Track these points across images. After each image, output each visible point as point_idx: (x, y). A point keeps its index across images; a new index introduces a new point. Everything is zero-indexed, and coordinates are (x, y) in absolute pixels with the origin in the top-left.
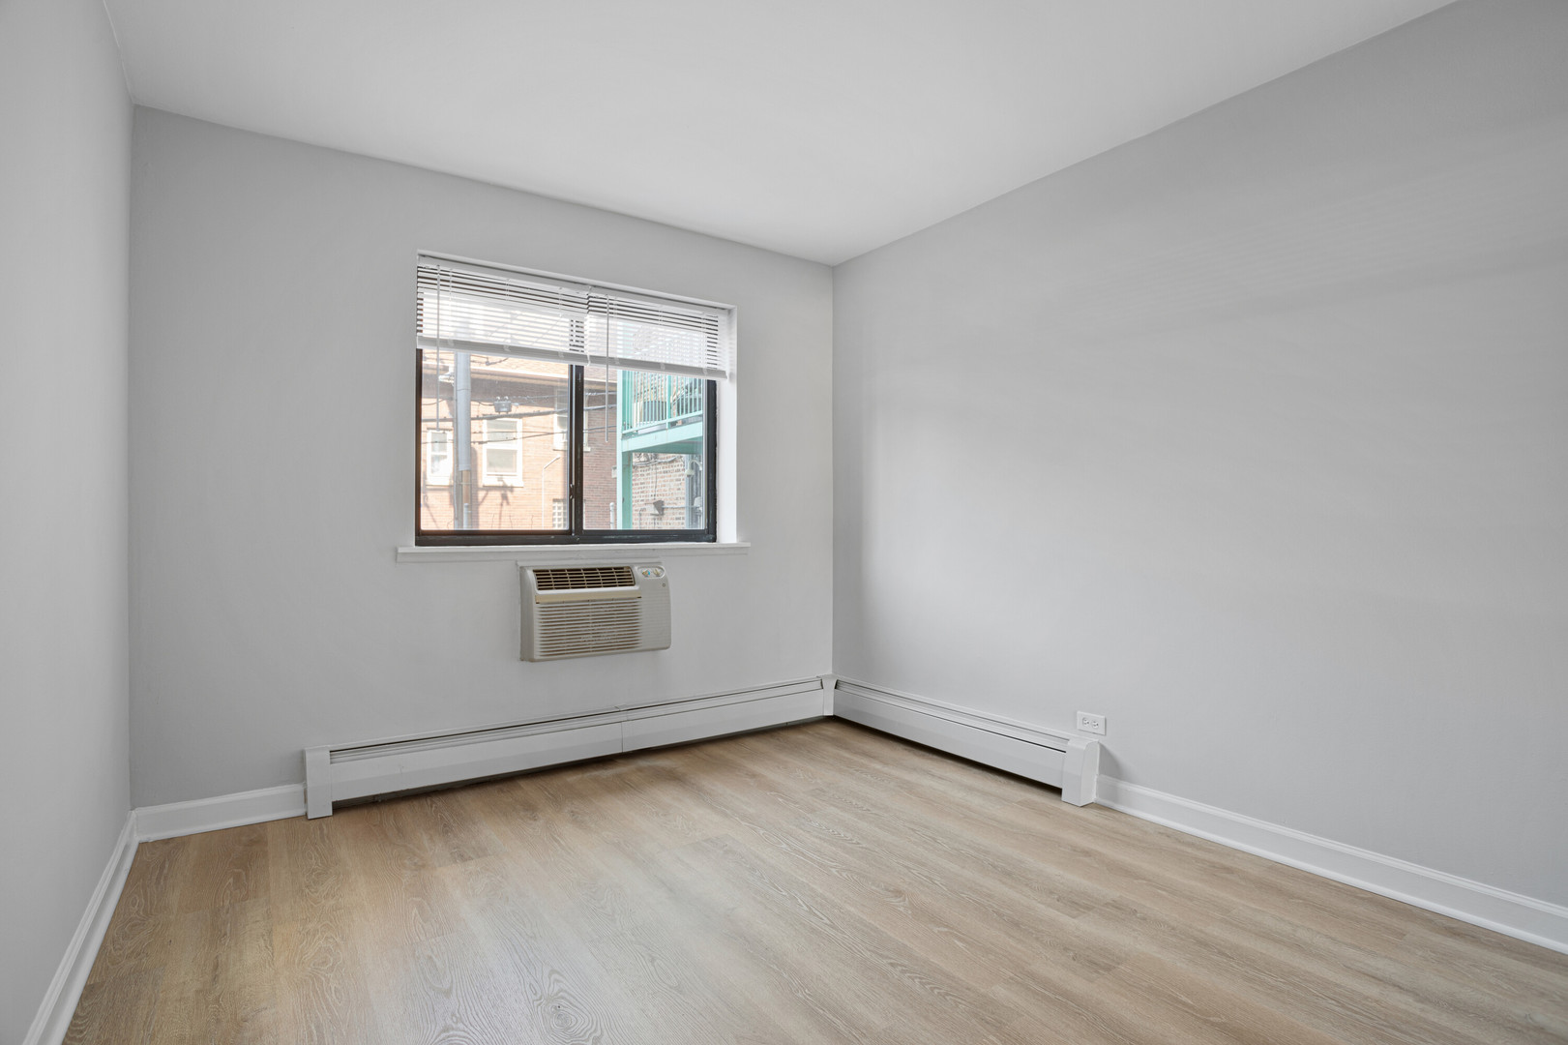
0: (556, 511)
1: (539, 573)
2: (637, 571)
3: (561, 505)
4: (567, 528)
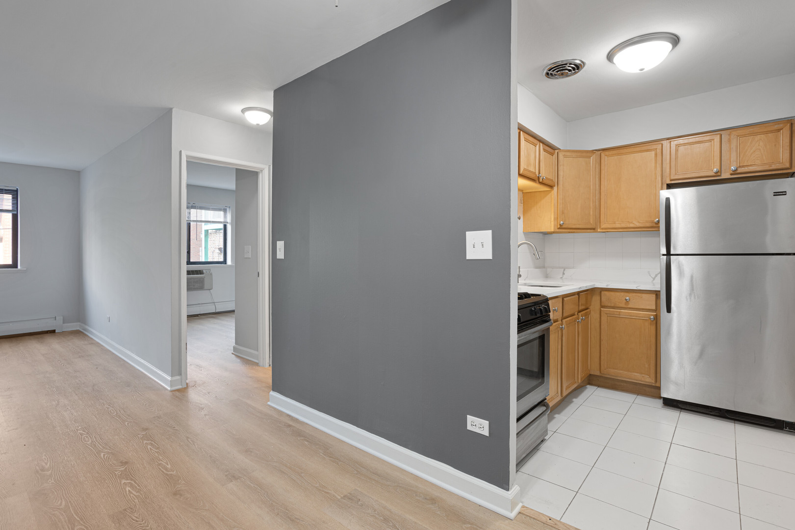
2: (204, 271)
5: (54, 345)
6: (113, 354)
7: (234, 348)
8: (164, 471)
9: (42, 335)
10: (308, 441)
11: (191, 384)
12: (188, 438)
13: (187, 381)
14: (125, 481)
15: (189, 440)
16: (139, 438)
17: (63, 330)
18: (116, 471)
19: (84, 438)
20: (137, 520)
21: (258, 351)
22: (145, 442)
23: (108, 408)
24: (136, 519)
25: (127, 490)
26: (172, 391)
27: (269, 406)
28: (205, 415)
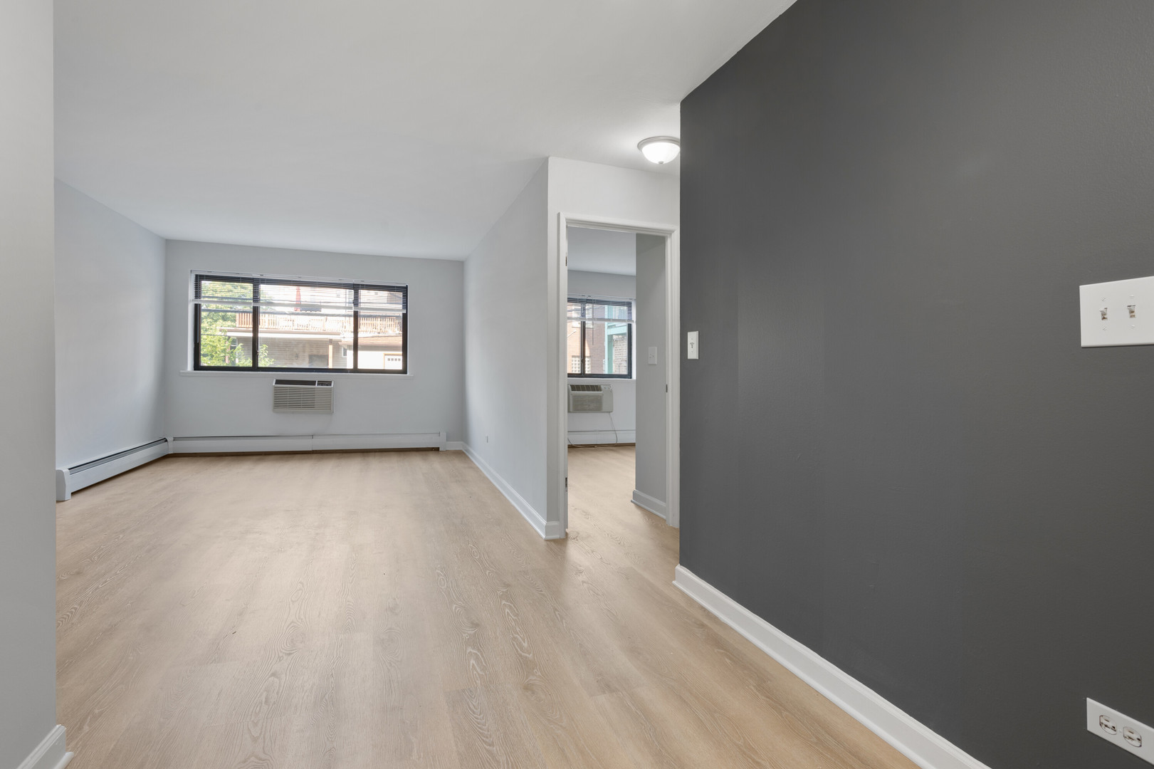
0: (574, 362)
1: (572, 386)
2: (602, 387)
3: (577, 359)
4: (580, 372)
5: (435, 463)
6: (491, 483)
7: (634, 494)
8: (519, 650)
9: (427, 452)
10: (730, 659)
11: (571, 535)
12: (555, 610)
13: (567, 531)
14: (472, 650)
15: (557, 613)
16: (497, 595)
17: (448, 449)
18: (465, 633)
19: (440, 581)
20: (475, 710)
21: (665, 502)
22: (504, 602)
23: (472, 548)
24: (473, 708)
25: (471, 662)
26: (546, 540)
27: (675, 586)
28: (583, 582)
